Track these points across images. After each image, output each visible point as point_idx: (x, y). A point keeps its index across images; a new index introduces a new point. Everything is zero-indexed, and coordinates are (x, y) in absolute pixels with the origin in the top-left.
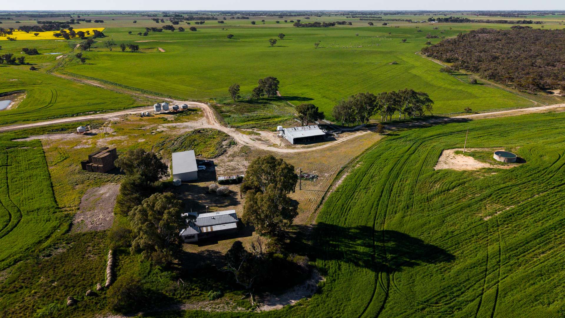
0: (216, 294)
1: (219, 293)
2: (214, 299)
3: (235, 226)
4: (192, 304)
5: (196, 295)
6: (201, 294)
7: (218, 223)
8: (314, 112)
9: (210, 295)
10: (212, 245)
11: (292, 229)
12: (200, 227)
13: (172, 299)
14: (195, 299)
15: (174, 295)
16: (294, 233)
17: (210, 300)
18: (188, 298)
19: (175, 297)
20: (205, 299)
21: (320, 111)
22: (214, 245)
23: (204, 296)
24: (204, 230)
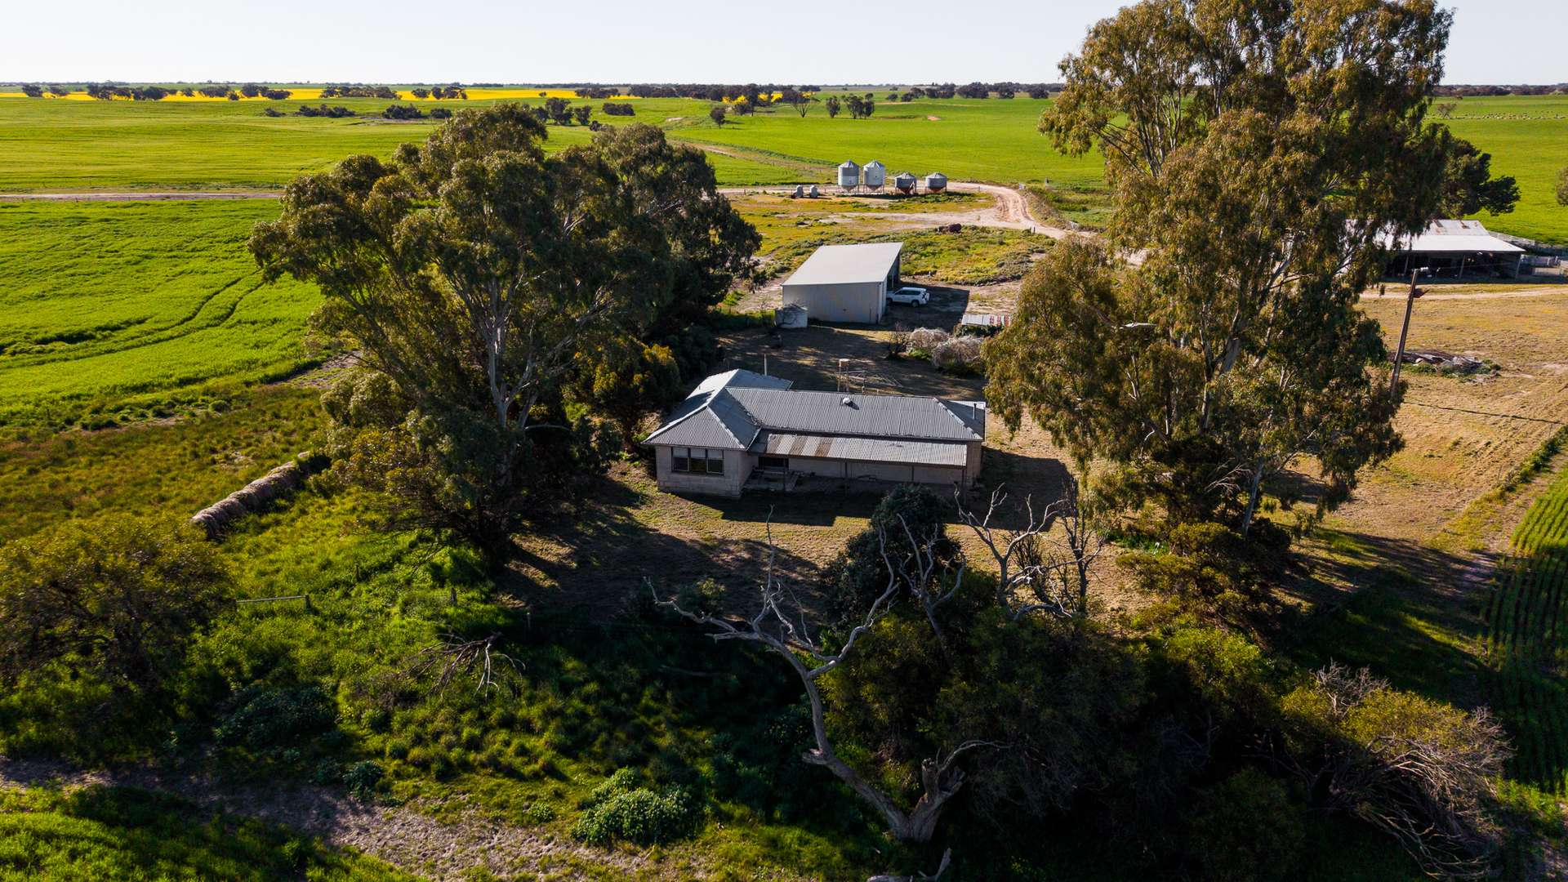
0: (642, 804)
1: (670, 802)
2: (609, 836)
3: (962, 461)
4: (442, 823)
5: (511, 773)
6: (551, 771)
7: (866, 431)
8: (1467, 169)
9: (604, 797)
10: (798, 527)
11: (1330, 551)
12: (766, 431)
13: (345, 746)
14: (491, 793)
15: (381, 725)
16: (1347, 572)
17: (579, 838)
18: (448, 773)
19: (374, 742)
20: (552, 817)
21: (1495, 173)
22: (809, 528)
23: (558, 795)
24: (783, 446)
